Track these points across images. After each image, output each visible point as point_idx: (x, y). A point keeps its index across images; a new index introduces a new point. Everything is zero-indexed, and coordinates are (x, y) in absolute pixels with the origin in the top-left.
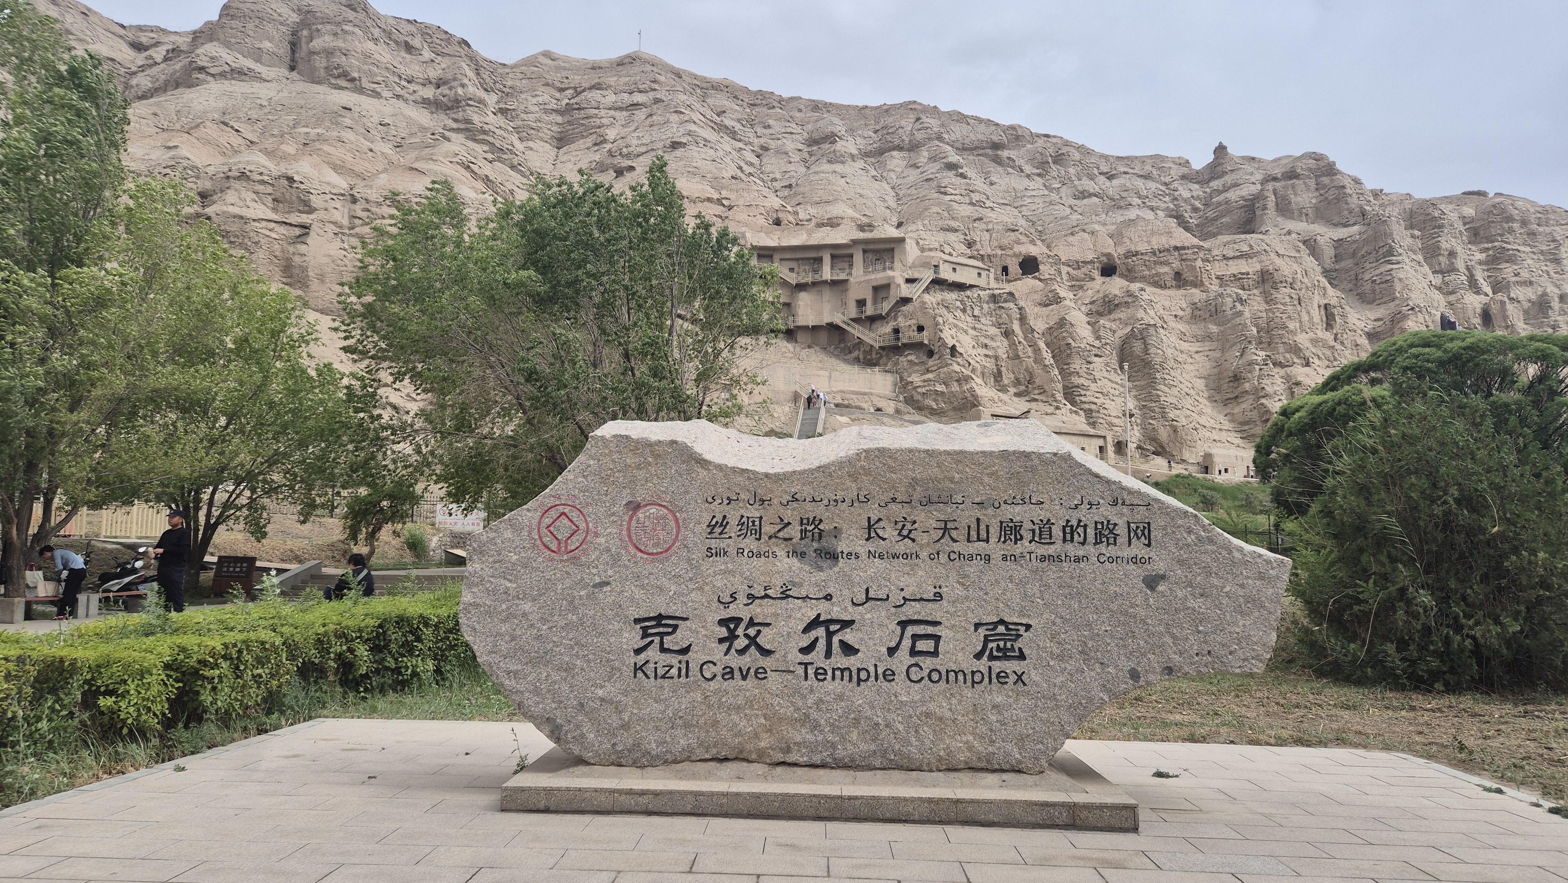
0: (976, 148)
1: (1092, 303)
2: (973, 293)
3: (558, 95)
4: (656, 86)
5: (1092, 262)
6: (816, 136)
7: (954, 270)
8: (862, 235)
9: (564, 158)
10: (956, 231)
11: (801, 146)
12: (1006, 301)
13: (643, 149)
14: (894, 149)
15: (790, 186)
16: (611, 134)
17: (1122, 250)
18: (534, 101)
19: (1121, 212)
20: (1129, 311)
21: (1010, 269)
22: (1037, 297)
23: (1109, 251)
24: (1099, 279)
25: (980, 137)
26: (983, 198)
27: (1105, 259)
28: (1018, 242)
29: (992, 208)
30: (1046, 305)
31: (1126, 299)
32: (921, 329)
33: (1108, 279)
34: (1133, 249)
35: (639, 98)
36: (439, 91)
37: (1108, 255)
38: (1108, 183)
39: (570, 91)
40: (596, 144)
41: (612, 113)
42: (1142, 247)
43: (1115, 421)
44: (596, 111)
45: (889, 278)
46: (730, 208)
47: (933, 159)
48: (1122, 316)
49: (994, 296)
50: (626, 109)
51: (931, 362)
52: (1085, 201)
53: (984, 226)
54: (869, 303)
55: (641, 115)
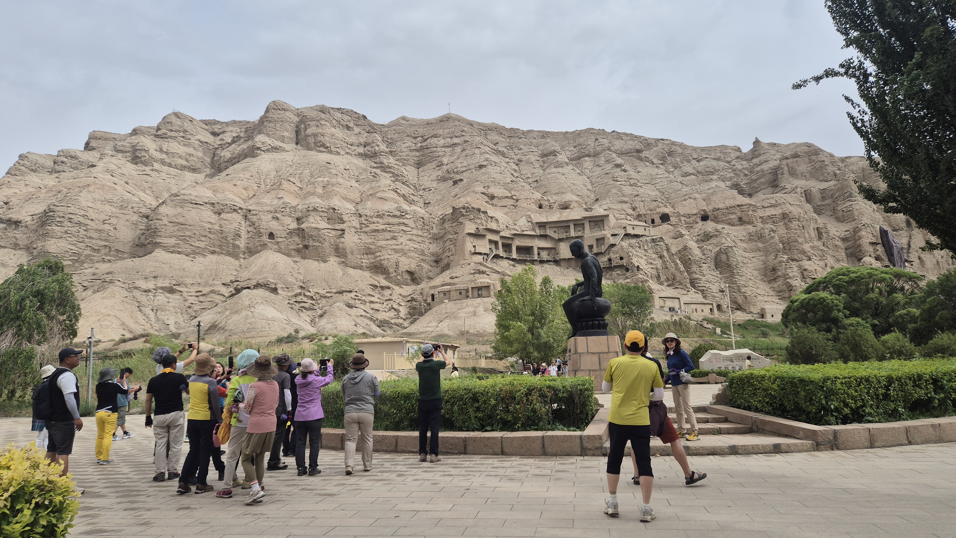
0: (628, 153)
1: (698, 235)
2: (643, 239)
3: (414, 141)
4: (464, 134)
5: (696, 214)
6: (545, 152)
7: (633, 228)
9: (423, 174)
10: (627, 202)
11: (538, 158)
12: (659, 241)
13: (464, 169)
14: (586, 156)
15: (537, 181)
16: (445, 160)
17: (711, 208)
18: (405, 146)
19: (707, 183)
20: (718, 239)
21: (655, 220)
22: (671, 234)
23: (704, 208)
24: (701, 223)
25: (630, 147)
26: (636, 181)
27: (702, 213)
28: (658, 207)
29: (641, 187)
30: (676, 238)
31: (716, 233)
32: (622, 258)
33: (705, 222)
34: (717, 207)
35: (456, 140)
37: (704, 210)
38: (698, 164)
39: (420, 138)
40: (438, 166)
41: (444, 149)
42: (721, 206)
43: (716, 295)
44: (435, 149)
45: (604, 235)
46: (517, 200)
47: (608, 161)
48: (714, 241)
49: (653, 239)
50: (450, 146)
51: (628, 274)
52: (688, 178)
53: (640, 199)
54: (595, 246)
55: (458, 149)
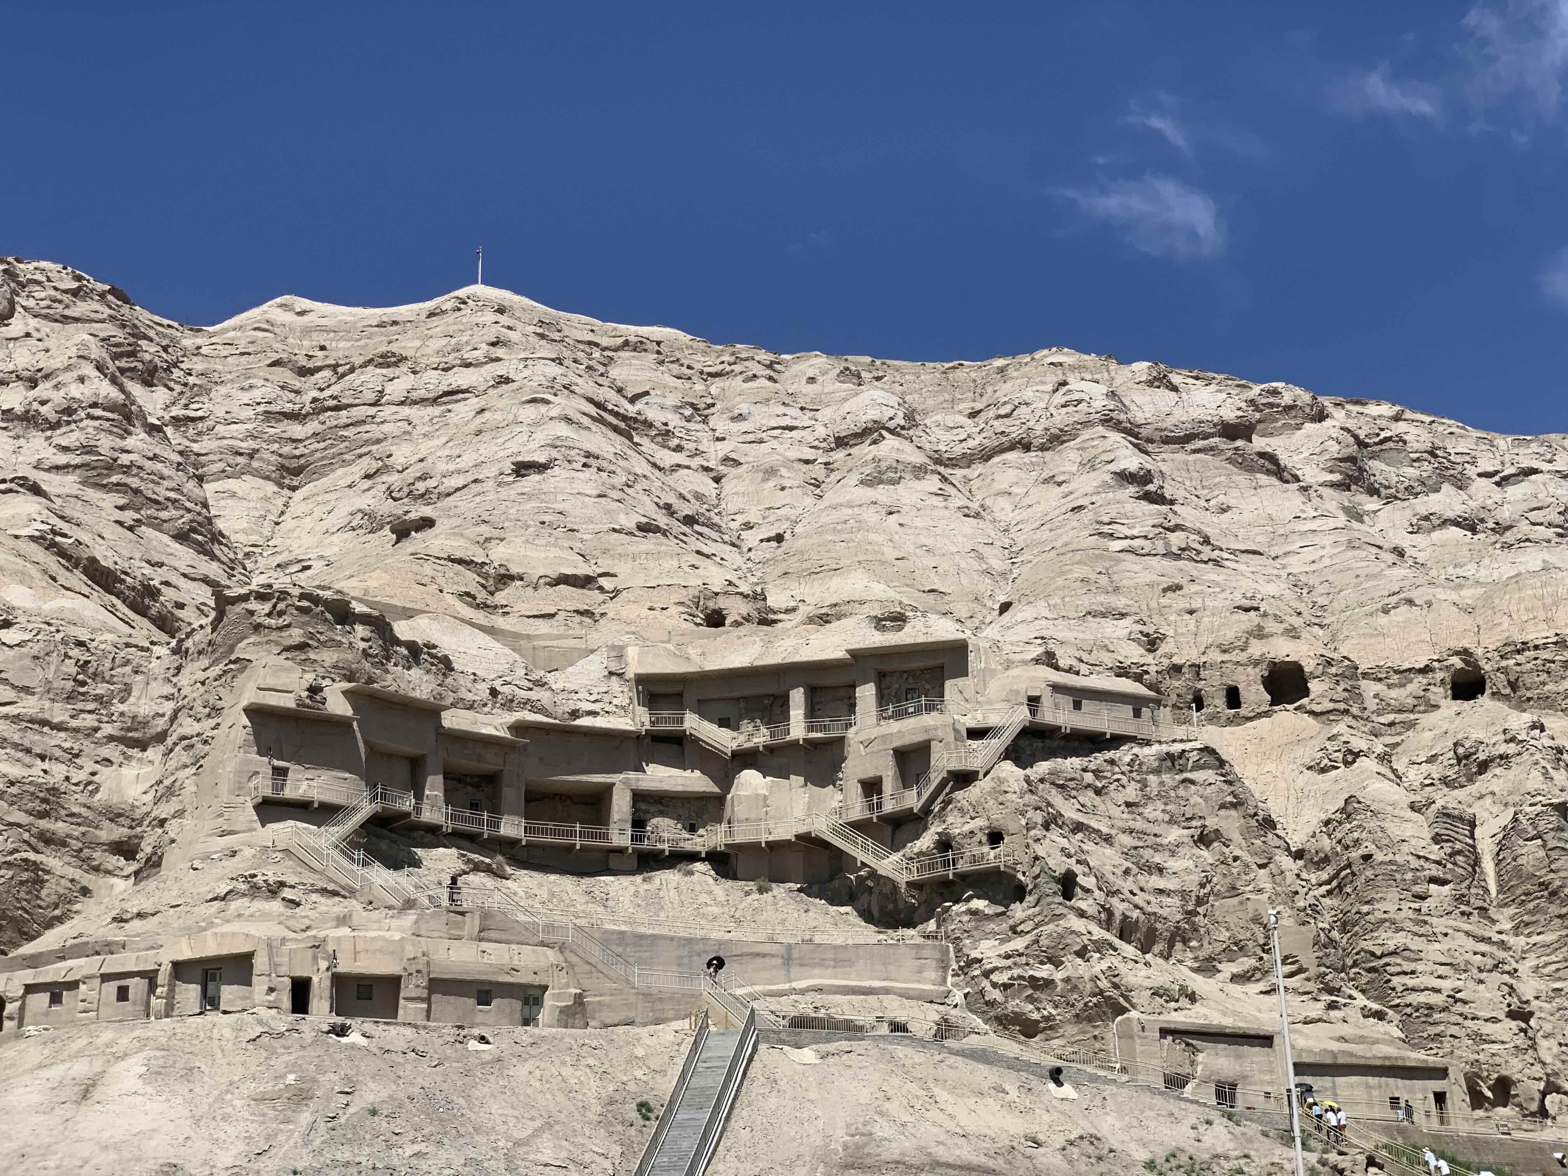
0: (1188, 438)
1: (1432, 759)
2: (1124, 754)
3: (296, 382)
4: (499, 352)
5: (1425, 670)
6: (843, 429)
7: (1077, 706)
8: (877, 639)
9: (303, 508)
10: (1123, 615)
11: (809, 454)
12: (1197, 767)
13: (458, 481)
14: (1011, 448)
15: (779, 538)
16: (401, 454)
17: (1492, 641)
18: (246, 397)
19: (1506, 555)
20: (1511, 774)
21: (1245, 694)
23: (1465, 643)
24: (1450, 707)
25: (1197, 413)
26: (1194, 540)
27: (1457, 662)
28: (1259, 633)
29: (1216, 562)
30: (1323, 770)
31: (1503, 749)
32: (995, 837)
33: (1466, 705)
34: (1519, 638)
35: (461, 378)
36: (35, 393)
37: (1465, 653)
38: (1497, 494)
39: (327, 373)
40: (368, 477)
41: (406, 411)
42: (1536, 634)
43: (1488, 1029)
44: (372, 411)
45: (927, 730)
46: (616, 592)
47: (1090, 465)
48: (1496, 786)
49: (1170, 756)
50: (435, 401)
51: (1018, 911)
52: (1436, 535)
53: (1184, 604)
54: (888, 786)
55: (464, 410)
